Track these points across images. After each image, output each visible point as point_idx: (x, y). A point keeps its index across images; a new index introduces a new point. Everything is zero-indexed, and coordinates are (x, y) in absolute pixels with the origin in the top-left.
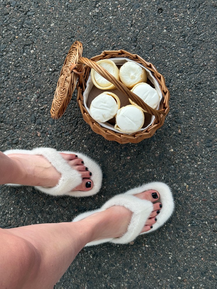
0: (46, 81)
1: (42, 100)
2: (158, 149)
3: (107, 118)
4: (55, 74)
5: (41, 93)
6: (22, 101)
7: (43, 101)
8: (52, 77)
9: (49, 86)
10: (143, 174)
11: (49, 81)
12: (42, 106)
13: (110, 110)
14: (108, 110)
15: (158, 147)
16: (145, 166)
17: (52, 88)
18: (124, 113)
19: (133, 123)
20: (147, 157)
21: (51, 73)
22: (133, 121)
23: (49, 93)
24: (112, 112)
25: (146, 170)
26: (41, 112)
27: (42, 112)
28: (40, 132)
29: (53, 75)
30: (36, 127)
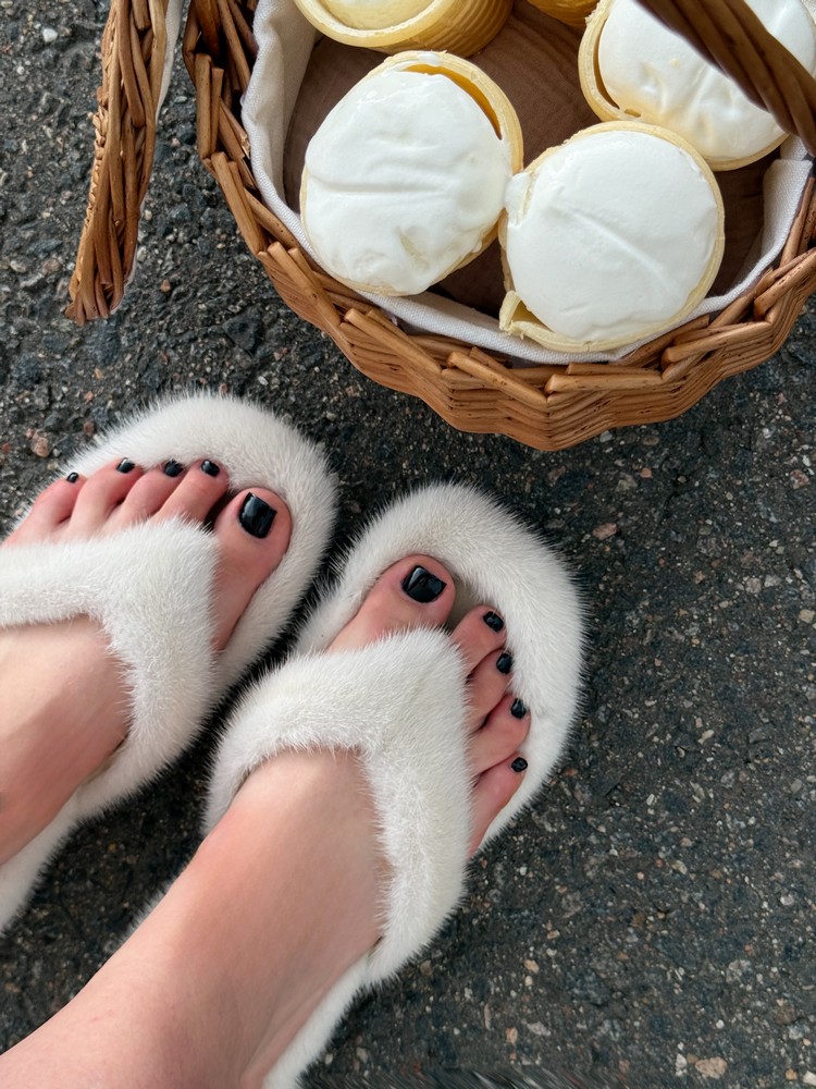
0: (29, 111)
1: (28, 234)
2: (802, 442)
3: (439, 254)
4: (78, 56)
5: (12, 190)
7: (33, 239)
8: (61, 81)
9: (54, 138)
10: (726, 615)
11: (50, 111)
12: (32, 270)
13: (453, 182)
14: (432, 188)
15: (799, 427)
16: (733, 561)
17: (76, 146)
18: (562, 189)
19: (644, 260)
20: (739, 503)
21: (57, 58)
22: (640, 241)
23: (61, 181)
24: (467, 200)
25: (741, 587)
26: (32, 307)
27: (37, 303)
28: (48, 429)
29: (67, 63)
30: (16, 404)
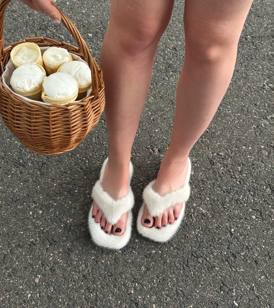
0: (220, 223)
4: (228, 233)
5: (207, 217)
6: (200, 200)
7: (199, 218)
8: (224, 229)
9: (214, 226)
11: (219, 226)
12: (194, 216)
21: (228, 230)
27: (189, 215)
